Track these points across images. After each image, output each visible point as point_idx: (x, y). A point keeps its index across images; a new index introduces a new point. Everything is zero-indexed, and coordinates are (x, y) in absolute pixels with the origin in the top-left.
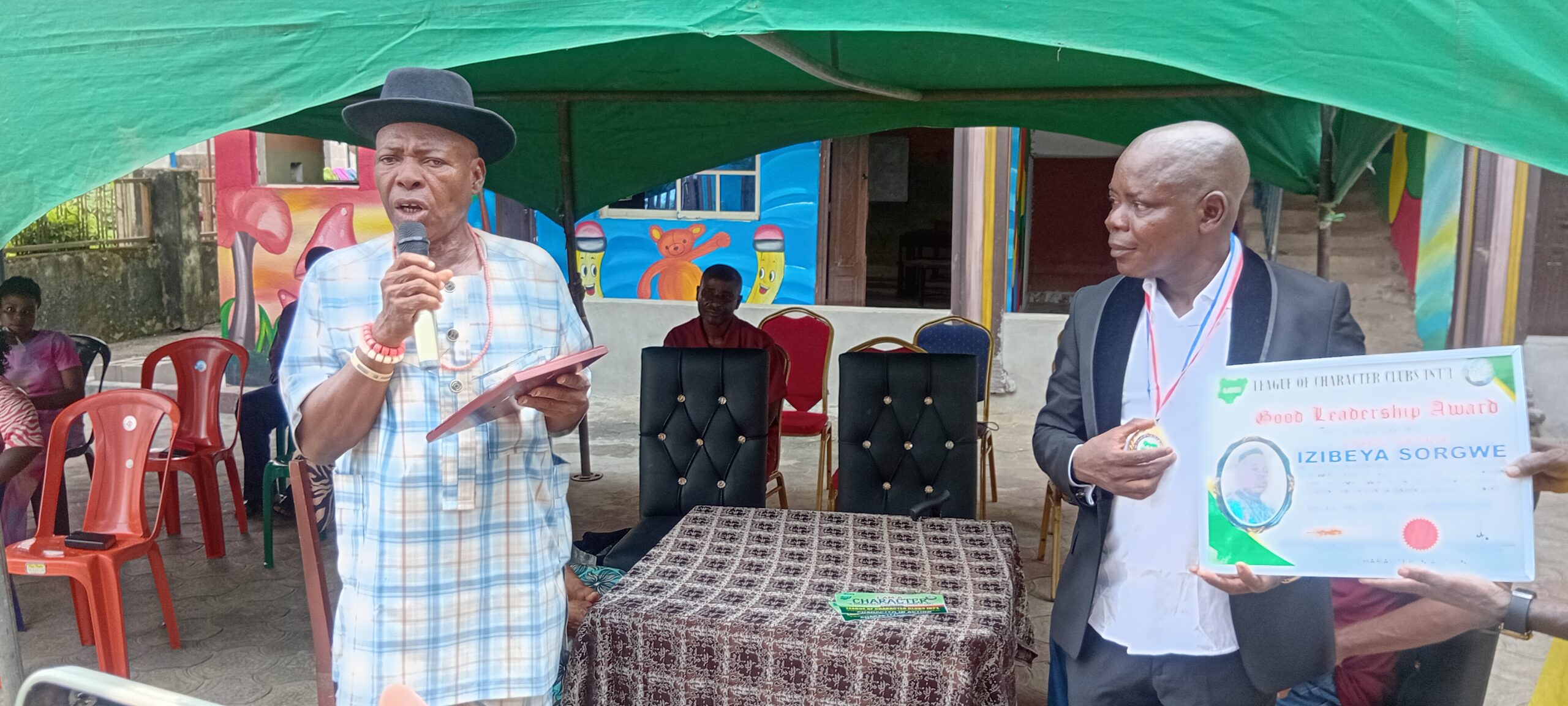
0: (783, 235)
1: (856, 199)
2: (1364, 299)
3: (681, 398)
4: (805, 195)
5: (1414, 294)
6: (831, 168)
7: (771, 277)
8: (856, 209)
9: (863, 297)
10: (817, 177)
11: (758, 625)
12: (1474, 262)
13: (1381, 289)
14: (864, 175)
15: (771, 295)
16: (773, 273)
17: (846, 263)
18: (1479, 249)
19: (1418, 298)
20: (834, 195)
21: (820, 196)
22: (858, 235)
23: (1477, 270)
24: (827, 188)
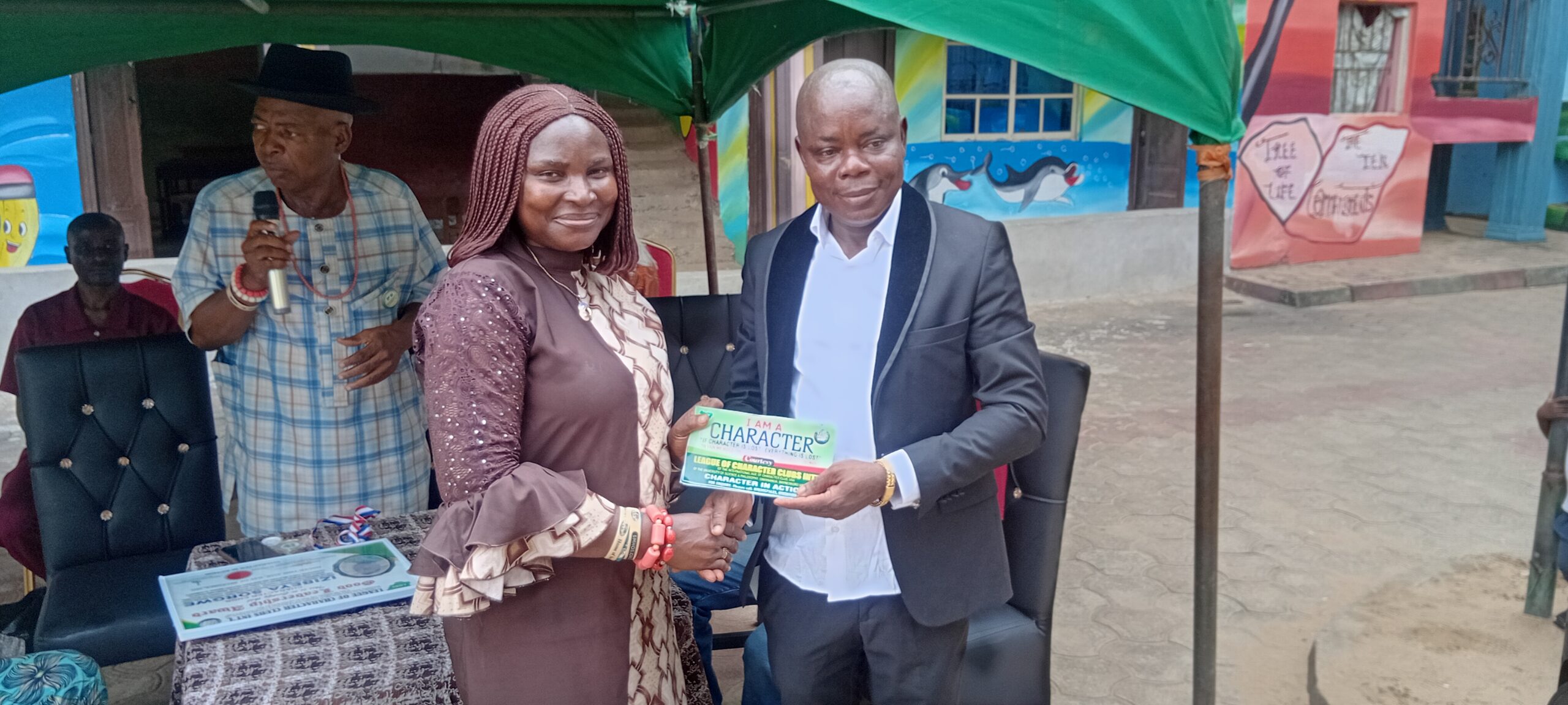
0: (30, 177)
1: (124, 127)
2: (676, 209)
3: (88, 409)
4: (57, 125)
5: (717, 201)
6: (87, 91)
7: (21, 230)
8: (126, 140)
9: (148, 244)
10: (70, 102)
11: (427, 678)
12: (780, 172)
13: (689, 198)
14: (130, 99)
15: (25, 252)
16: (23, 226)
17: (122, 205)
18: (782, 158)
19: (721, 205)
20: (94, 124)
21: (76, 127)
22: (132, 169)
23: (782, 177)
24: (86, 116)
